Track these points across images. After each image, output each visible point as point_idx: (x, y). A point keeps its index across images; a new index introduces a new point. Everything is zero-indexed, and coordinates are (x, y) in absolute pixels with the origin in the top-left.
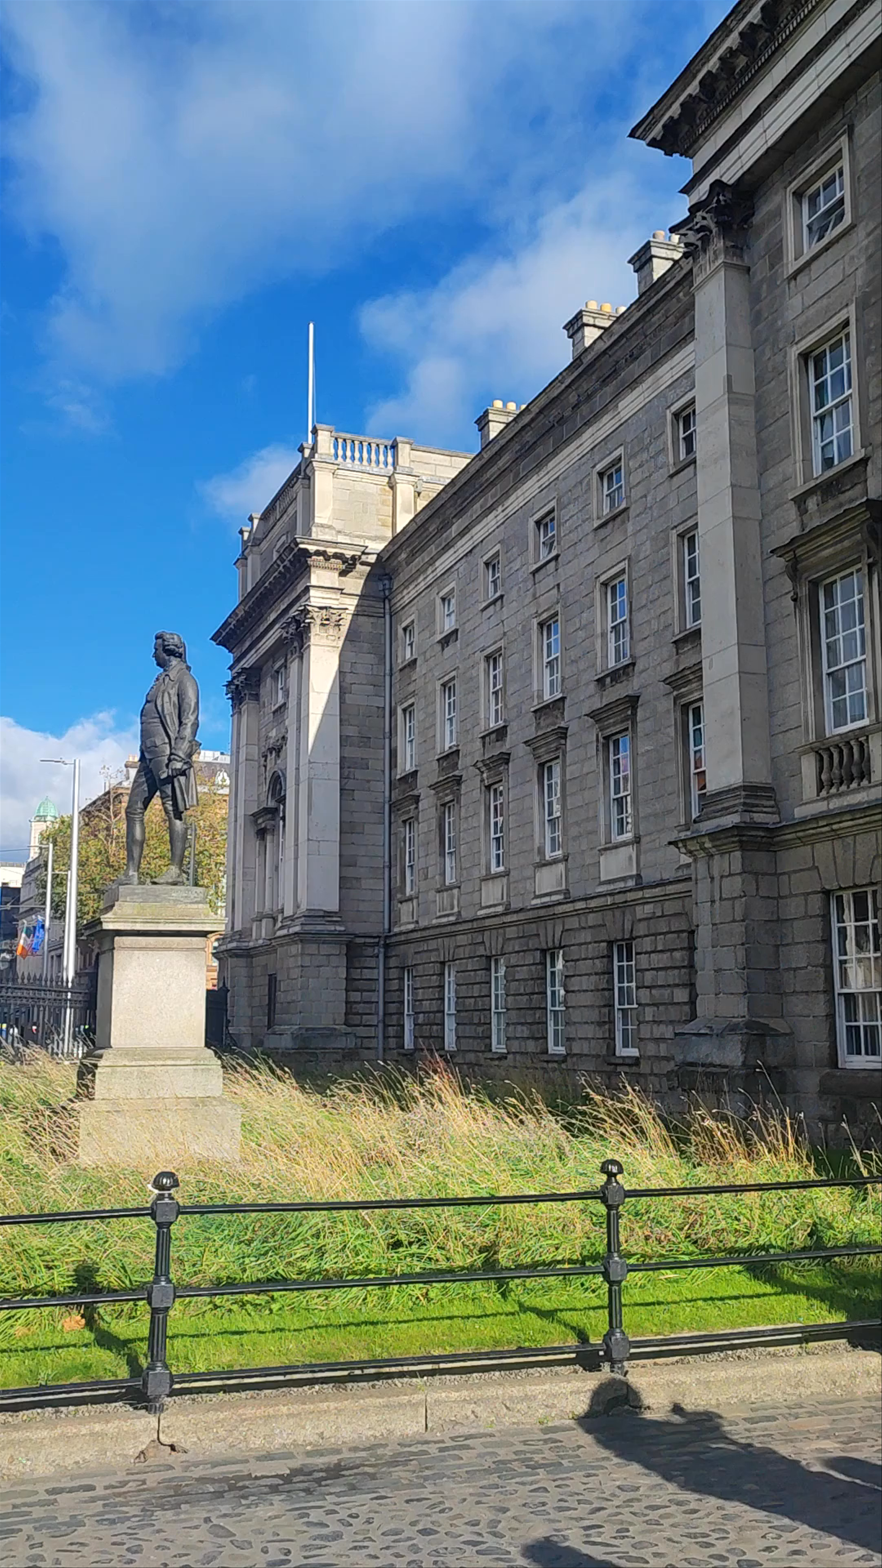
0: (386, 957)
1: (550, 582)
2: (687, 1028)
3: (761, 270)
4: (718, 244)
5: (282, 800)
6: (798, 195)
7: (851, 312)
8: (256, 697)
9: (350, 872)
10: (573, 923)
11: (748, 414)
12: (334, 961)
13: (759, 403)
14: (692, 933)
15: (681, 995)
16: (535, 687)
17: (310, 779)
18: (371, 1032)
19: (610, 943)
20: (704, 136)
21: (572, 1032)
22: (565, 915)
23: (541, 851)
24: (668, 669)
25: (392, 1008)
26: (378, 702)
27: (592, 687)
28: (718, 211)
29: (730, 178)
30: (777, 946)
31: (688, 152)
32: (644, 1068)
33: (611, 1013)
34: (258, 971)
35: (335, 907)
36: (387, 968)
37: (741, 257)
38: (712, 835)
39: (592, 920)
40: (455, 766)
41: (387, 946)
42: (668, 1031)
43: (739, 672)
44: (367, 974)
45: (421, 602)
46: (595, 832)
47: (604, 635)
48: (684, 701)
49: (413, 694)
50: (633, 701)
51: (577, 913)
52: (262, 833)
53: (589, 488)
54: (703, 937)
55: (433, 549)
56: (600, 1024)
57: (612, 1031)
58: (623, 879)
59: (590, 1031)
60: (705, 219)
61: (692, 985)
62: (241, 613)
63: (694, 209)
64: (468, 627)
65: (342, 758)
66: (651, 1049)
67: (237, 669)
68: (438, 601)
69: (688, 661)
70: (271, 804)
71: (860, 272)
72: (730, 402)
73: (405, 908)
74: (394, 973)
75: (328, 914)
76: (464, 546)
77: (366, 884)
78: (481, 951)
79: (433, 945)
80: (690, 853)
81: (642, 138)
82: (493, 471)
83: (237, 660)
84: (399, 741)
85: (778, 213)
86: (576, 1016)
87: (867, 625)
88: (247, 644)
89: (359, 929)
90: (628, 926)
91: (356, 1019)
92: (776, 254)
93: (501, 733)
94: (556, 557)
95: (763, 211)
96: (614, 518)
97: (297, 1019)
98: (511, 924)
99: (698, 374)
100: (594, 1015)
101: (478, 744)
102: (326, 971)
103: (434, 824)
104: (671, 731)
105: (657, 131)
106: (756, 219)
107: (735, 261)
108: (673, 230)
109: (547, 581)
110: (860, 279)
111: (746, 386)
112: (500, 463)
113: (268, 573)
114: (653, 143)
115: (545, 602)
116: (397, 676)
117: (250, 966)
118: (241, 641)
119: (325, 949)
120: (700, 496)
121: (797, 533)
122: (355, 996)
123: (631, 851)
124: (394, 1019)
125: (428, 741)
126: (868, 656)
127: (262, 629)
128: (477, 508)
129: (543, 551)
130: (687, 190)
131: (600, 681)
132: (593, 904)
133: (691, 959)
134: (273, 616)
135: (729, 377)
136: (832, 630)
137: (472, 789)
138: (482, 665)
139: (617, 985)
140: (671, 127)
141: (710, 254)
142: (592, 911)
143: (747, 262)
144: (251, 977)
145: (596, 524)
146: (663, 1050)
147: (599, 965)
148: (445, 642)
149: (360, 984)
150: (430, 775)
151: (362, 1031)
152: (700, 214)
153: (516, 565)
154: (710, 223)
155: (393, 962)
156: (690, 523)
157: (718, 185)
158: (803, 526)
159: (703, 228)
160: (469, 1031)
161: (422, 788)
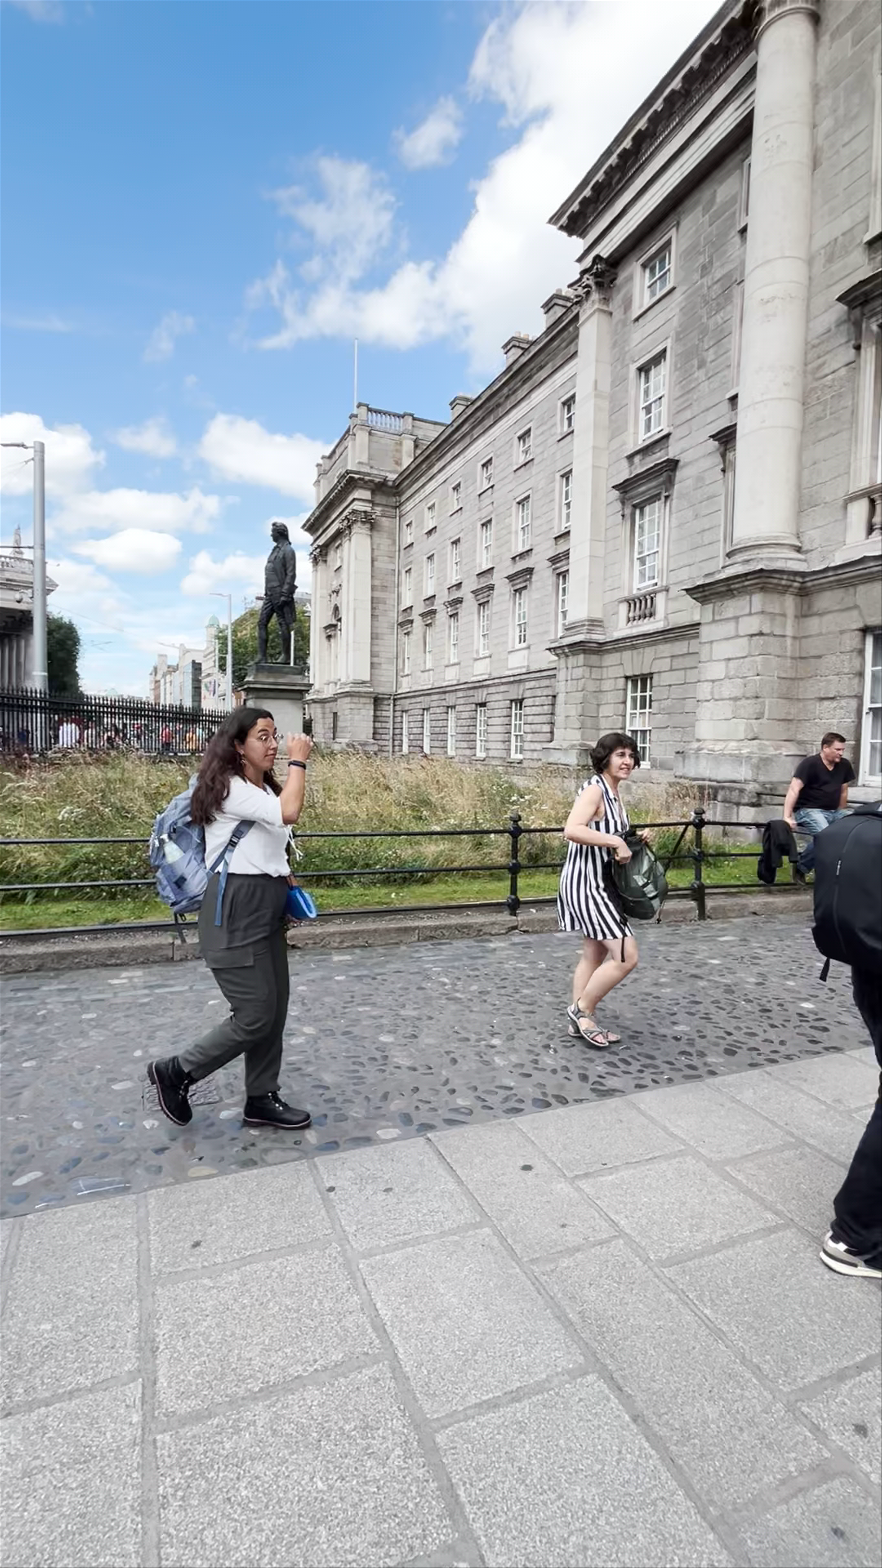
0: (395, 705)
1: (488, 501)
2: (551, 745)
3: (618, 315)
4: (595, 296)
5: (340, 620)
6: (644, 266)
7: (669, 344)
8: (325, 561)
9: (375, 660)
10: (492, 690)
11: (605, 405)
12: (368, 707)
13: (612, 398)
14: (554, 697)
15: (546, 728)
16: (478, 561)
17: (355, 609)
18: (386, 743)
19: (512, 701)
20: (591, 225)
21: (489, 745)
22: (488, 686)
23: (477, 652)
24: (551, 554)
25: (397, 731)
26: (391, 567)
27: (509, 562)
28: (596, 275)
29: (605, 254)
30: (598, 705)
31: (582, 234)
32: (525, 764)
33: (510, 737)
34: (328, 710)
35: (368, 678)
36: (394, 711)
37: (608, 305)
38: (570, 646)
39: (503, 688)
40: (433, 604)
41: (395, 700)
42: (538, 746)
43: (591, 556)
44: (384, 713)
45: (417, 510)
46: (506, 642)
47: (517, 532)
48: (558, 571)
49: (411, 562)
50: (530, 571)
51: (494, 685)
52: (329, 637)
53: (512, 445)
54: (560, 699)
55: (424, 479)
56: (504, 742)
57: (509, 745)
58: (521, 668)
59: (500, 746)
60: (589, 280)
61: (552, 724)
62: (317, 513)
63: (583, 273)
64: (443, 525)
65: (372, 598)
66: (528, 755)
67: (315, 545)
68: (426, 510)
69: (562, 548)
70: (334, 622)
71: (675, 319)
72: (596, 396)
73: (405, 680)
74: (398, 714)
75: (364, 682)
76: (441, 478)
77: (384, 666)
78: (444, 703)
79: (419, 699)
80: (557, 655)
81: (555, 223)
82: (457, 436)
83: (315, 541)
84: (403, 589)
85: (630, 278)
86: (492, 737)
87: (661, 532)
88: (321, 531)
89: (381, 690)
90: (521, 692)
91: (378, 737)
92: (627, 305)
93: (459, 585)
94: (492, 487)
95: (622, 276)
96: (525, 465)
97: (349, 735)
98: (460, 690)
99: (578, 377)
100: (501, 737)
101: (446, 591)
102: (363, 712)
103: (421, 635)
104: (550, 588)
105: (564, 220)
106: (618, 282)
107: (605, 308)
108: (570, 286)
109: (486, 499)
110: (675, 322)
111: (605, 386)
112: (463, 429)
113: (332, 491)
114: (562, 228)
115: (484, 513)
116: (402, 551)
117: (323, 708)
118: (317, 530)
119: (362, 700)
120: (575, 452)
121: (627, 477)
122: (378, 725)
123: (526, 652)
124: (398, 737)
125: (419, 589)
126: (660, 549)
127: (329, 521)
128: (449, 457)
129: (485, 481)
130: (580, 260)
131: (514, 558)
132: (504, 680)
133: (553, 709)
134: (334, 517)
135: (596, 382)
136: (642, 534)
137: (442, 615)
138: (450, 547)
139: (513, 722)
140: (573, 218)
141: (590, 302)
142: (503, 684)
143: (610, 309)
144: (324, 713)
145: (516, 467)
146: (535, 755)
147: (505, 712)
148: (430, 533)
149: (381, 719)
150: (420, 608)
151: (380, 742)
152: (586, 276)
153: (471, 489)
154: (591, 282)
155: (398, 708)
156: (568, 469)
157: (598, 258)
158: (631, 473)
159: (587, 286)
160: (436, 744)
161: (415, 616)
